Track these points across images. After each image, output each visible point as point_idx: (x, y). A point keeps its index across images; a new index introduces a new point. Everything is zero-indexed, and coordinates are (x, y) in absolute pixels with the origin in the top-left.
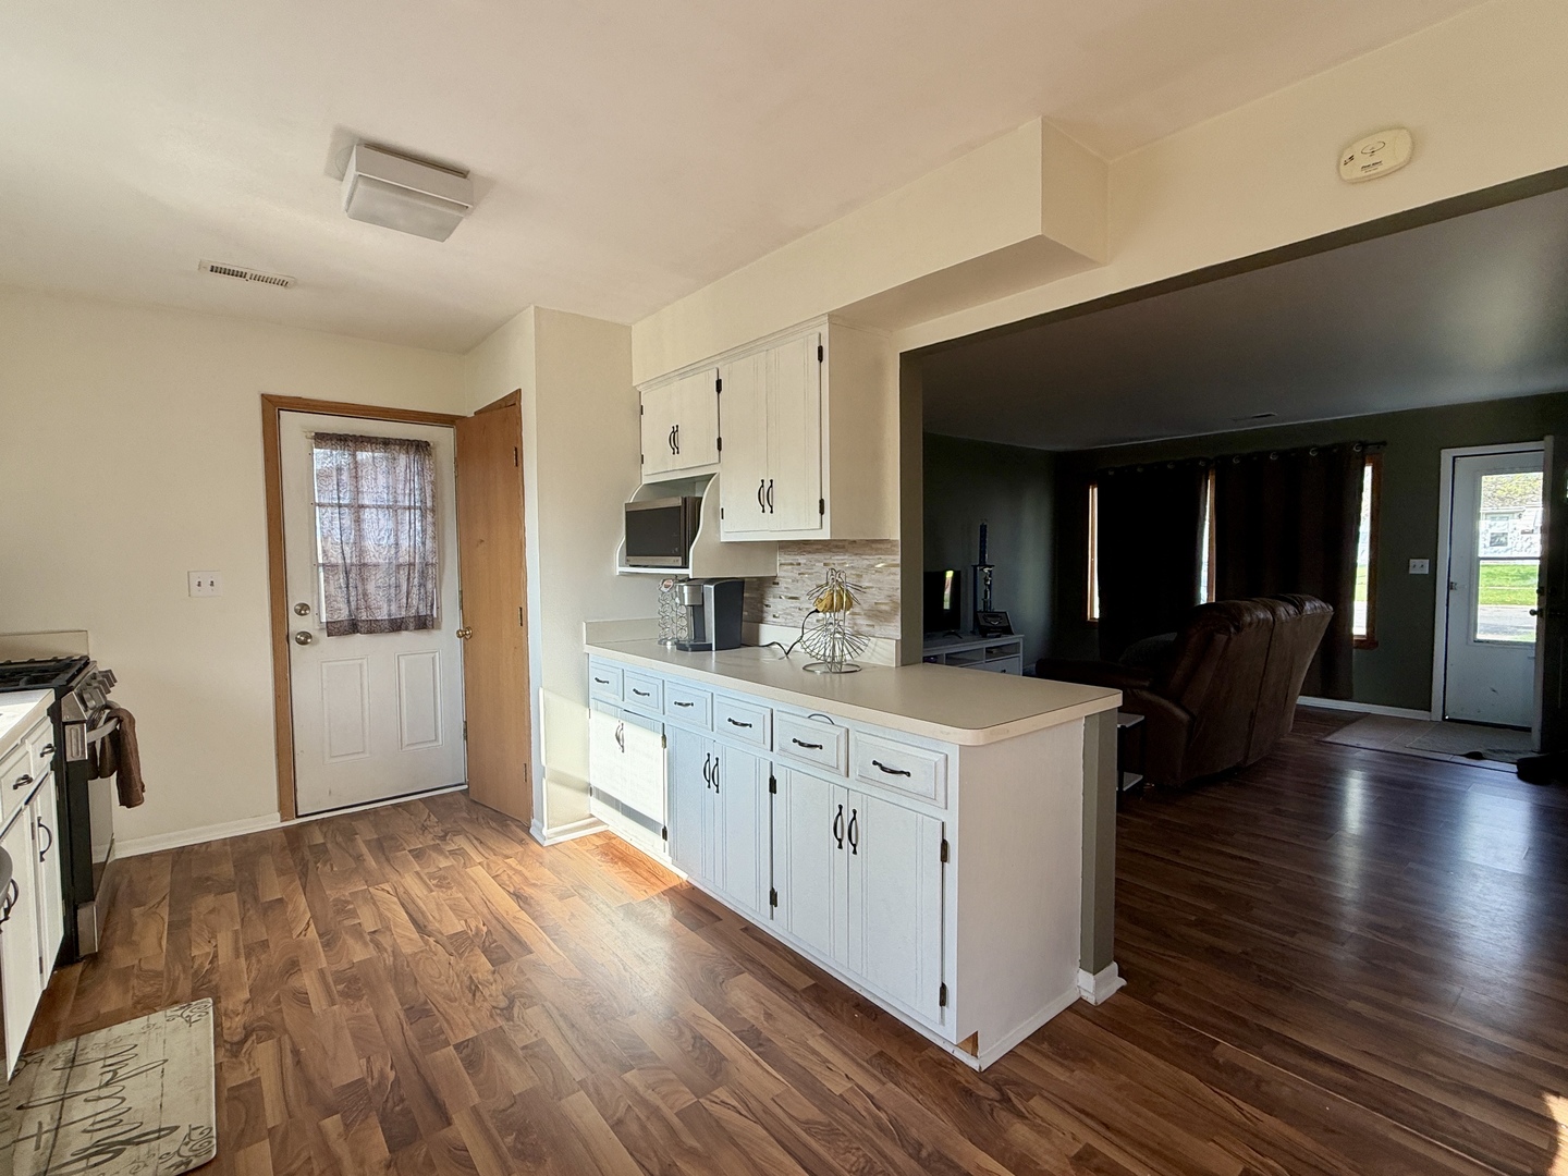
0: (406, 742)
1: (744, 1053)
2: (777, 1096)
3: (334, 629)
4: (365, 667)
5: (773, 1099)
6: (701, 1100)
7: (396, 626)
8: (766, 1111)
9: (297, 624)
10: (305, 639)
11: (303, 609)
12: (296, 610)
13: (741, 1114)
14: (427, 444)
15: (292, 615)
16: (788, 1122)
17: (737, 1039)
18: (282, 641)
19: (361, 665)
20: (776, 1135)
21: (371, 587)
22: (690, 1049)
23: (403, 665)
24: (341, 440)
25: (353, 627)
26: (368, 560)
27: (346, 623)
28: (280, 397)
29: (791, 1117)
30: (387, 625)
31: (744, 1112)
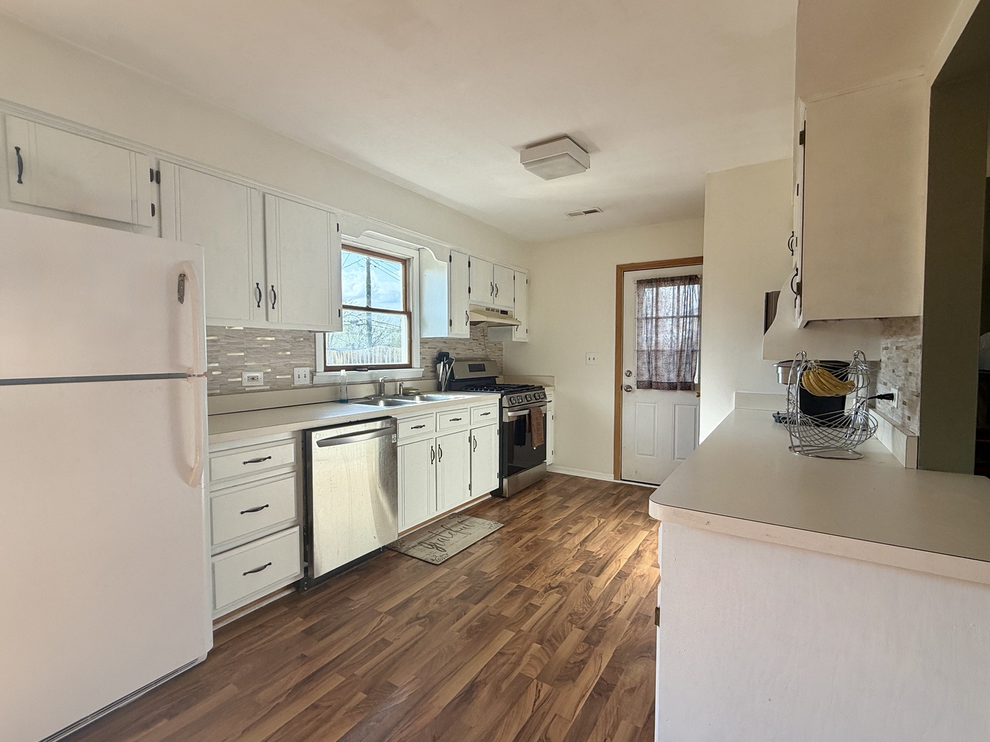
0: (676, 456)
1: (587, 689)
2: (560, 717)
3: (640, 385)
4: (657, 408)
5: (556, 715)
6: (535, 681)
7: (672, 387)
8: (544, 715)
9: (626, 381)
10: (629, 389)
11: (629, 374)
12: (626, 374)
13: (535, 702)
14: (696, 276)
15: (624, 376)
16: (543, 727)
17: (596, 681)
18: (619, 388)
19: (654, 407)
20: (528, 725)
21: (660, 363)
22: (572, 662)
23: (677, 409)
24: (649, 282)
25: (650, 385)
26: (660, 348)
27: (646, 383)
28: (624, 265)
29: (547, 729)
30: (666, 385)
31: (537, 703)
